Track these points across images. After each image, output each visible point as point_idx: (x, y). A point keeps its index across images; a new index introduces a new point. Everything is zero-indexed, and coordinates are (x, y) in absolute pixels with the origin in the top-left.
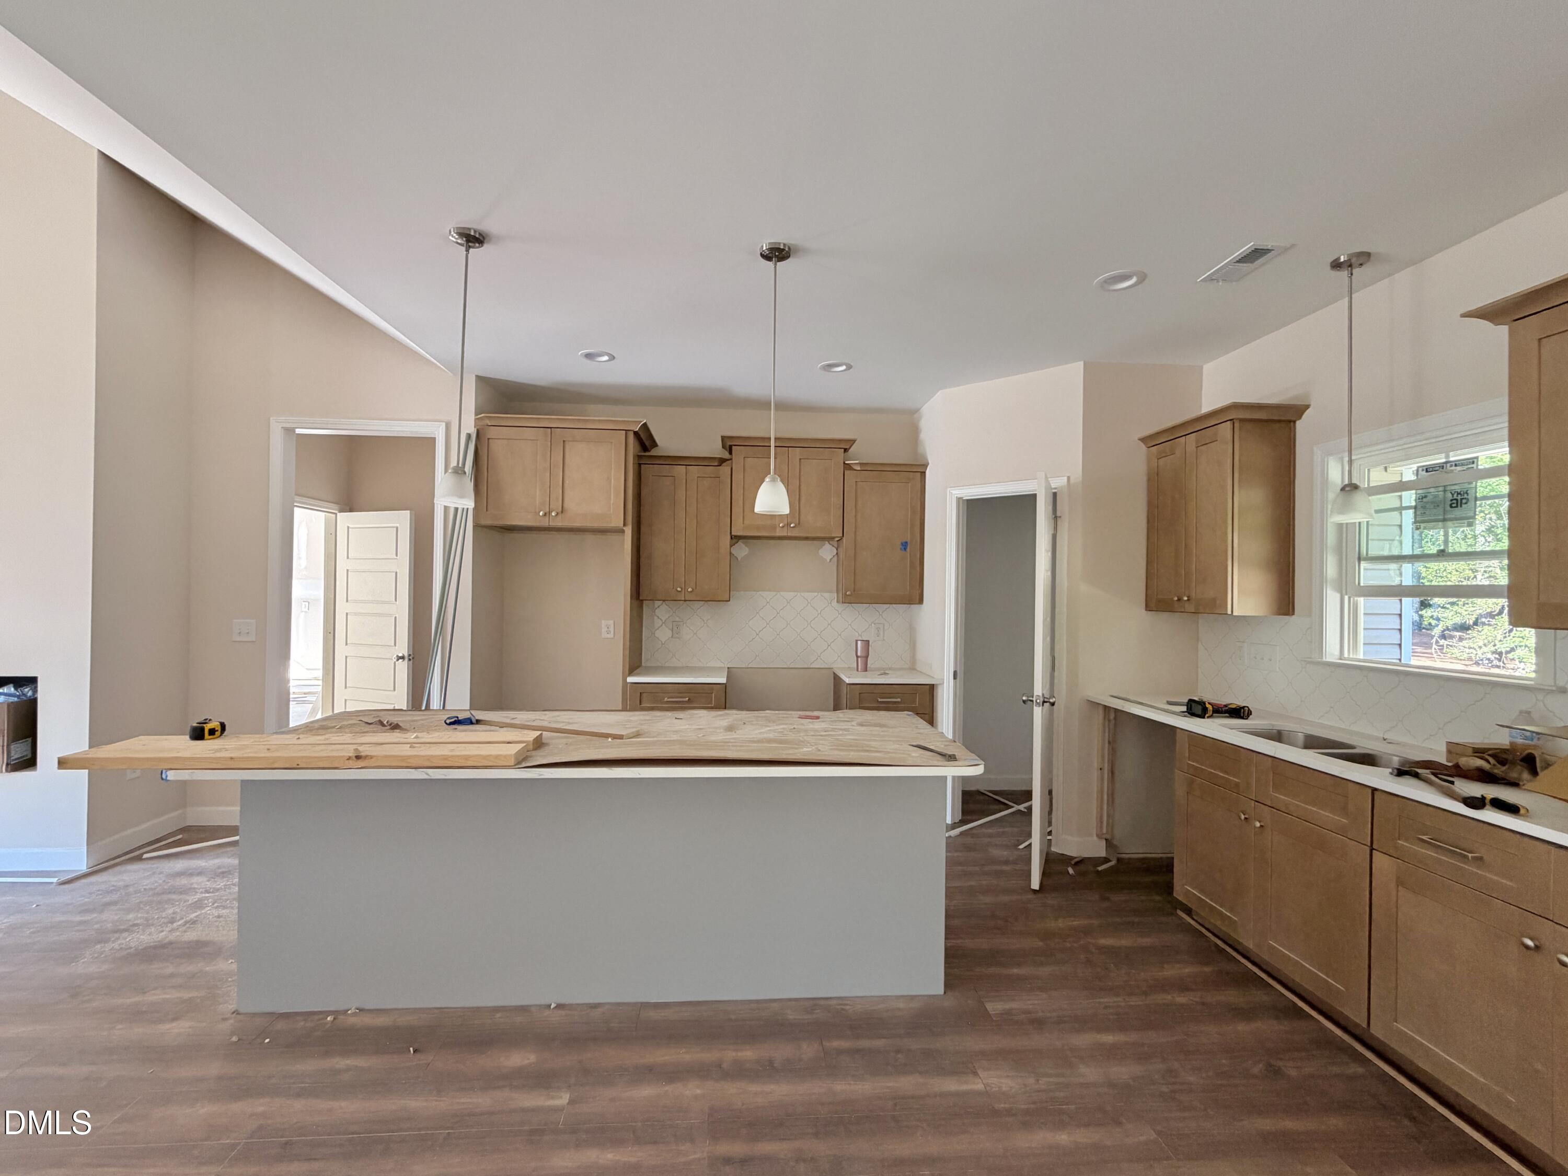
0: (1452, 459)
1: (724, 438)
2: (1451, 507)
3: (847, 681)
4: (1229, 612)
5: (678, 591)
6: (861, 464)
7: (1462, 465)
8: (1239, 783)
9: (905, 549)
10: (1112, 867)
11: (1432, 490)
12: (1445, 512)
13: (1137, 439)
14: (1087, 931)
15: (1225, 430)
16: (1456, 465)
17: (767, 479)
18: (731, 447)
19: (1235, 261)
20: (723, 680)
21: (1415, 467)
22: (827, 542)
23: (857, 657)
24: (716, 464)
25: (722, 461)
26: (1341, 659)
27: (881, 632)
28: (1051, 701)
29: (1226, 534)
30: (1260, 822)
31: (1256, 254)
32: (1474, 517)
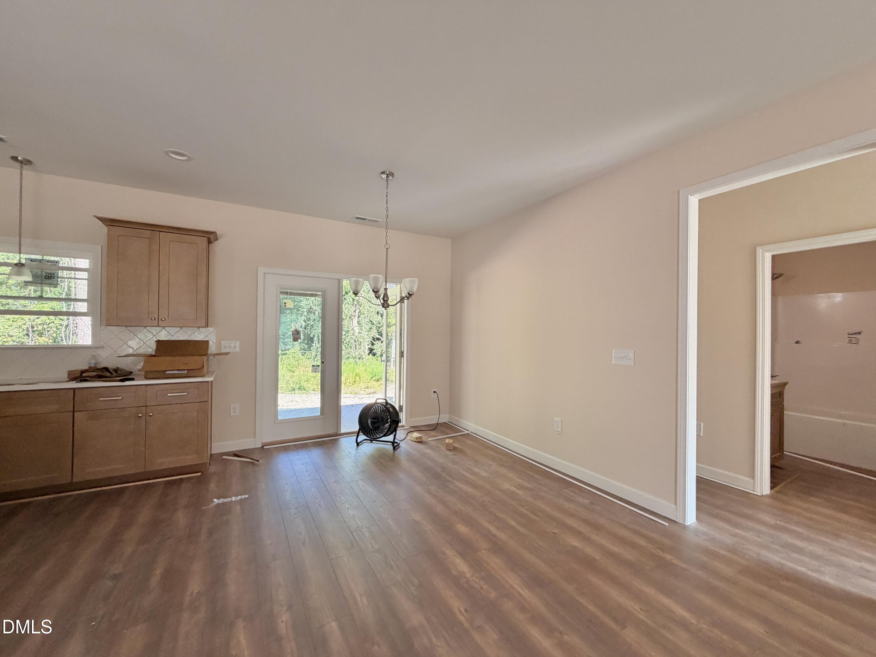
0: (45, 259)
2: (45, 278)
7: (50, 262)
11: (35, 270)
12: (43, 280)
32: (57, 284)
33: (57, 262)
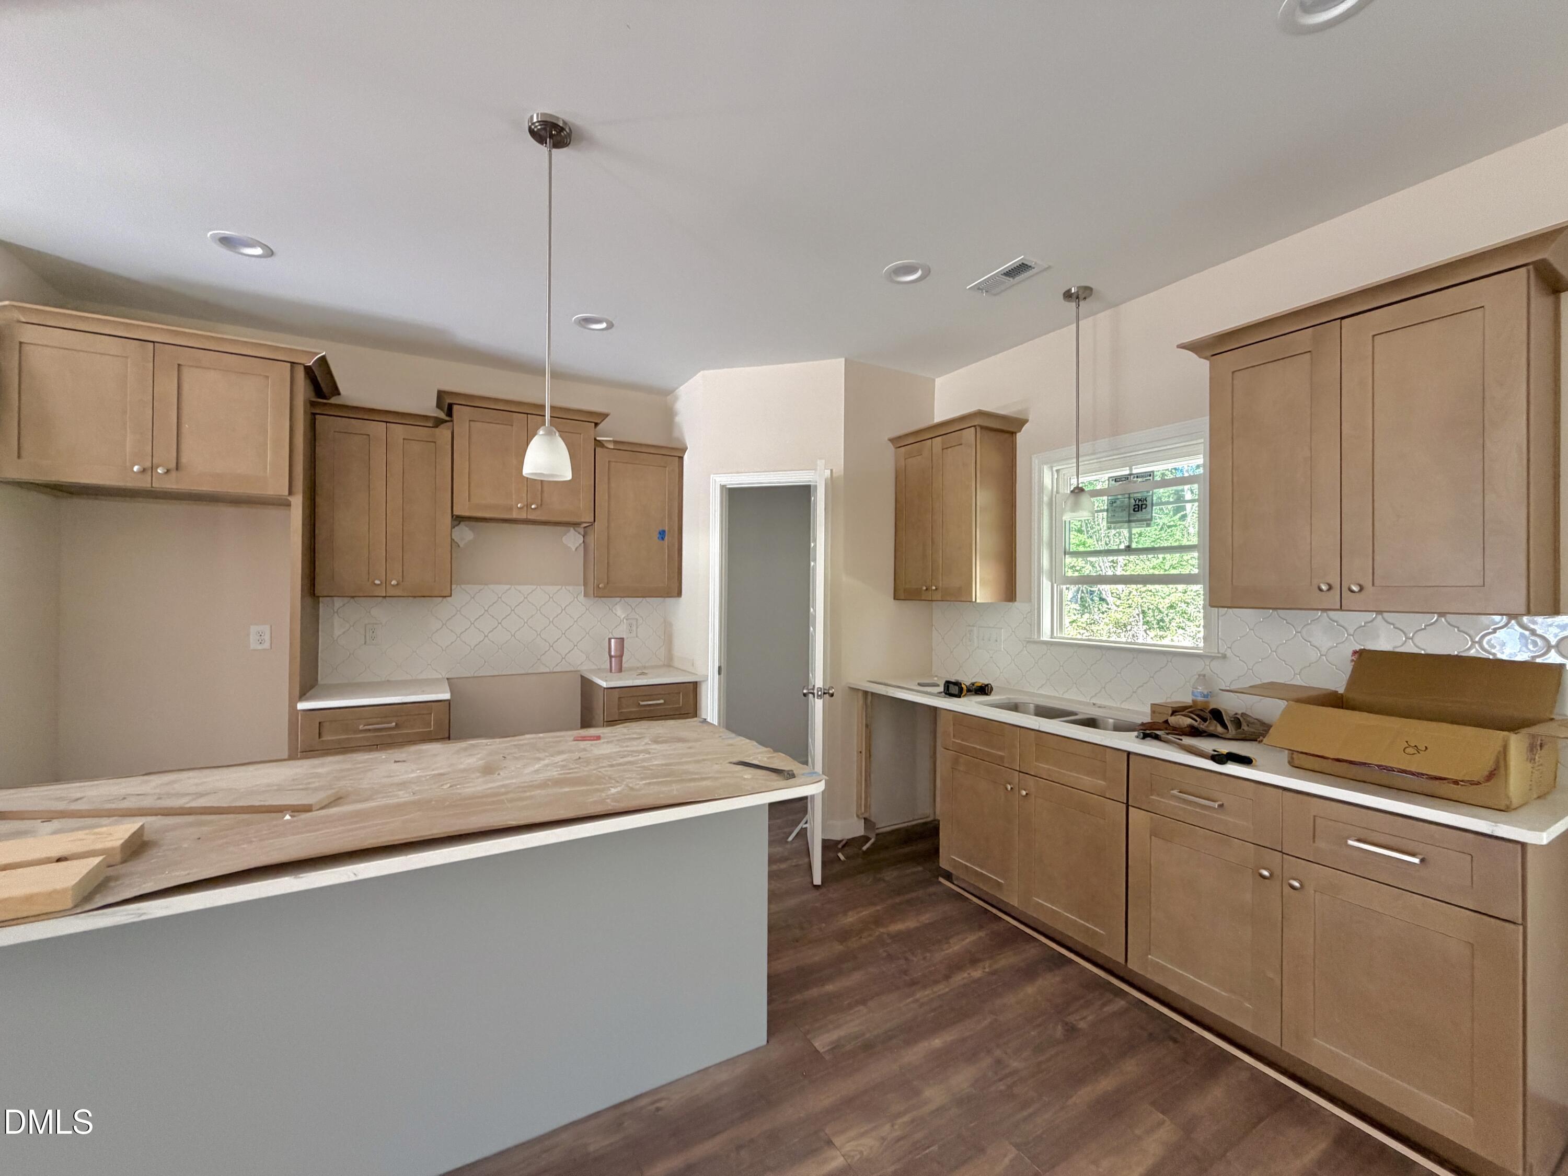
0: (1134, 471)
1: (441, 395)
2: (1134, 510)
3: (604, 684)
4: (974, 600)
5: (375, 584)
6: (615, 442)
7: (1142, 477)
8: (1004, 756)
9: (663, 539)
10: (873, 844)
11: (1119, 497)
12: (1129, 515)
13: (886, 439)
14: (877, 921)
15: (969, 434)
16: (1137, 477)
17: (541, 432)
18: (450, 406)
19: (1002, 273)
20: (446, 696)
21: (1106, 476)
22: (572, 529)
23: (611, 657)
24: (431, 425)
25: (438, 422)
26: (1052, 638)
27: (634, 628)
28: (831, 692)
29: (971, 528)
30: (1025, 790)
31: (1022, 268)
32: (1151, 520)
33: (1151, 474)
